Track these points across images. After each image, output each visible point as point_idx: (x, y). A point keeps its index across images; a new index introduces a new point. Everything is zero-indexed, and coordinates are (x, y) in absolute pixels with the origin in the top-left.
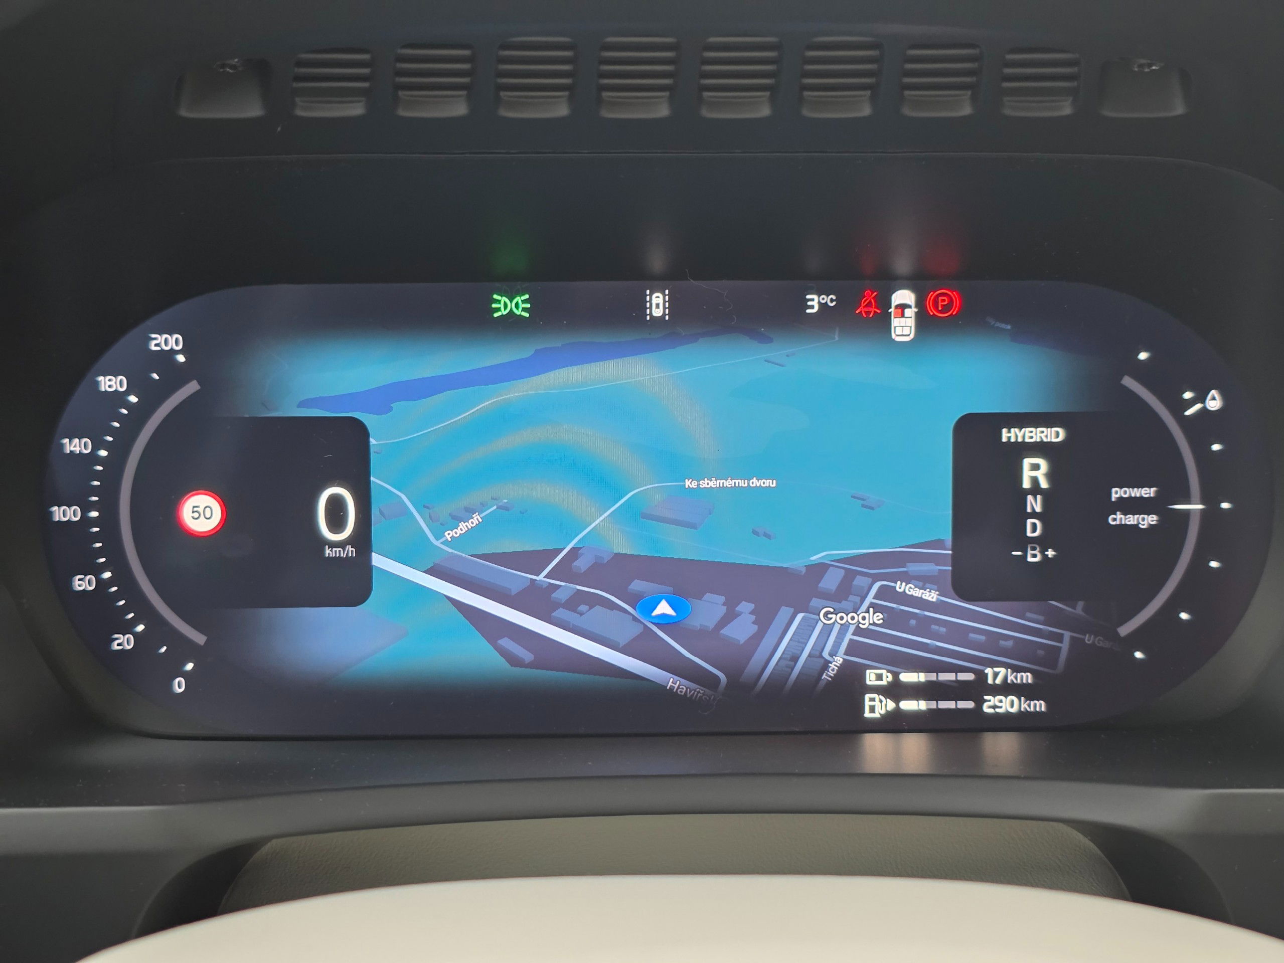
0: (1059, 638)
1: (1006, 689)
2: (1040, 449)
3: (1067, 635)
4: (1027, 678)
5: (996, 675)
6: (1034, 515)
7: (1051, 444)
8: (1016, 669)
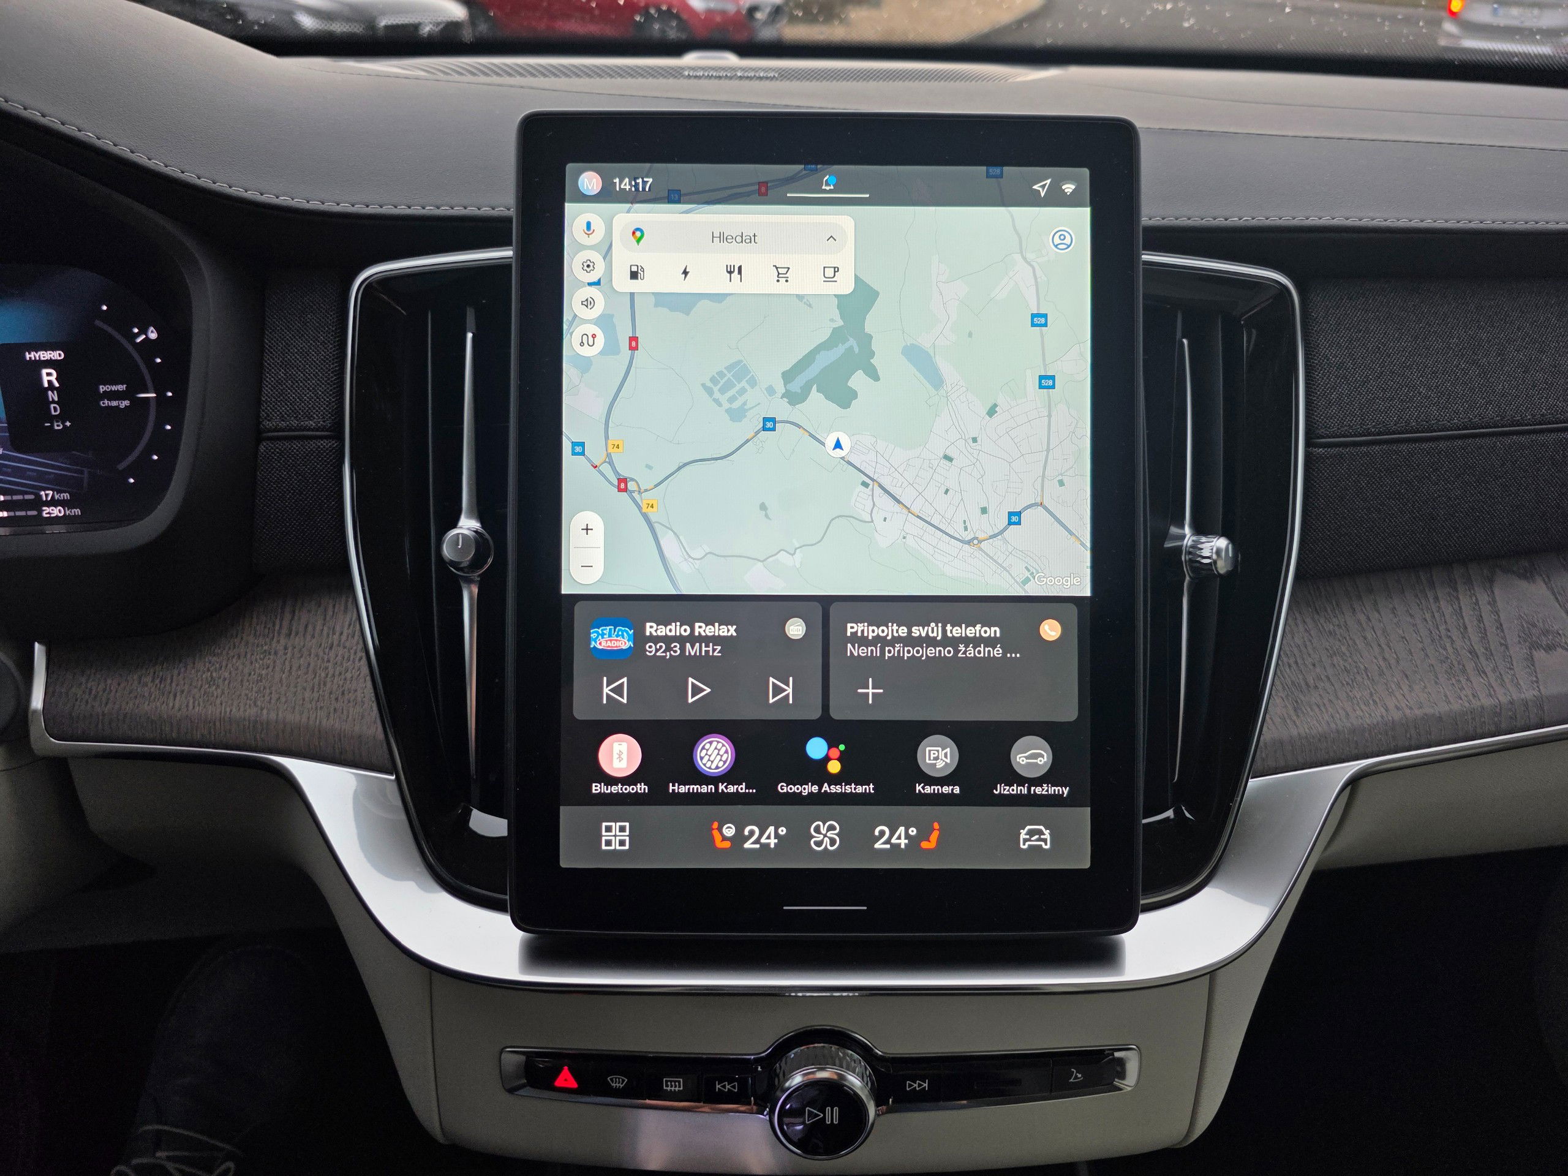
0: (82, 472)
1: (53, 503)
2: (49, 363)
3: (86, 470)
4: (66, 496)
5: (47, 494)
6: (53, 402)
7: (56, 361)
8: (59, 492)
